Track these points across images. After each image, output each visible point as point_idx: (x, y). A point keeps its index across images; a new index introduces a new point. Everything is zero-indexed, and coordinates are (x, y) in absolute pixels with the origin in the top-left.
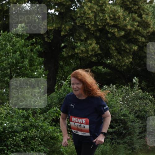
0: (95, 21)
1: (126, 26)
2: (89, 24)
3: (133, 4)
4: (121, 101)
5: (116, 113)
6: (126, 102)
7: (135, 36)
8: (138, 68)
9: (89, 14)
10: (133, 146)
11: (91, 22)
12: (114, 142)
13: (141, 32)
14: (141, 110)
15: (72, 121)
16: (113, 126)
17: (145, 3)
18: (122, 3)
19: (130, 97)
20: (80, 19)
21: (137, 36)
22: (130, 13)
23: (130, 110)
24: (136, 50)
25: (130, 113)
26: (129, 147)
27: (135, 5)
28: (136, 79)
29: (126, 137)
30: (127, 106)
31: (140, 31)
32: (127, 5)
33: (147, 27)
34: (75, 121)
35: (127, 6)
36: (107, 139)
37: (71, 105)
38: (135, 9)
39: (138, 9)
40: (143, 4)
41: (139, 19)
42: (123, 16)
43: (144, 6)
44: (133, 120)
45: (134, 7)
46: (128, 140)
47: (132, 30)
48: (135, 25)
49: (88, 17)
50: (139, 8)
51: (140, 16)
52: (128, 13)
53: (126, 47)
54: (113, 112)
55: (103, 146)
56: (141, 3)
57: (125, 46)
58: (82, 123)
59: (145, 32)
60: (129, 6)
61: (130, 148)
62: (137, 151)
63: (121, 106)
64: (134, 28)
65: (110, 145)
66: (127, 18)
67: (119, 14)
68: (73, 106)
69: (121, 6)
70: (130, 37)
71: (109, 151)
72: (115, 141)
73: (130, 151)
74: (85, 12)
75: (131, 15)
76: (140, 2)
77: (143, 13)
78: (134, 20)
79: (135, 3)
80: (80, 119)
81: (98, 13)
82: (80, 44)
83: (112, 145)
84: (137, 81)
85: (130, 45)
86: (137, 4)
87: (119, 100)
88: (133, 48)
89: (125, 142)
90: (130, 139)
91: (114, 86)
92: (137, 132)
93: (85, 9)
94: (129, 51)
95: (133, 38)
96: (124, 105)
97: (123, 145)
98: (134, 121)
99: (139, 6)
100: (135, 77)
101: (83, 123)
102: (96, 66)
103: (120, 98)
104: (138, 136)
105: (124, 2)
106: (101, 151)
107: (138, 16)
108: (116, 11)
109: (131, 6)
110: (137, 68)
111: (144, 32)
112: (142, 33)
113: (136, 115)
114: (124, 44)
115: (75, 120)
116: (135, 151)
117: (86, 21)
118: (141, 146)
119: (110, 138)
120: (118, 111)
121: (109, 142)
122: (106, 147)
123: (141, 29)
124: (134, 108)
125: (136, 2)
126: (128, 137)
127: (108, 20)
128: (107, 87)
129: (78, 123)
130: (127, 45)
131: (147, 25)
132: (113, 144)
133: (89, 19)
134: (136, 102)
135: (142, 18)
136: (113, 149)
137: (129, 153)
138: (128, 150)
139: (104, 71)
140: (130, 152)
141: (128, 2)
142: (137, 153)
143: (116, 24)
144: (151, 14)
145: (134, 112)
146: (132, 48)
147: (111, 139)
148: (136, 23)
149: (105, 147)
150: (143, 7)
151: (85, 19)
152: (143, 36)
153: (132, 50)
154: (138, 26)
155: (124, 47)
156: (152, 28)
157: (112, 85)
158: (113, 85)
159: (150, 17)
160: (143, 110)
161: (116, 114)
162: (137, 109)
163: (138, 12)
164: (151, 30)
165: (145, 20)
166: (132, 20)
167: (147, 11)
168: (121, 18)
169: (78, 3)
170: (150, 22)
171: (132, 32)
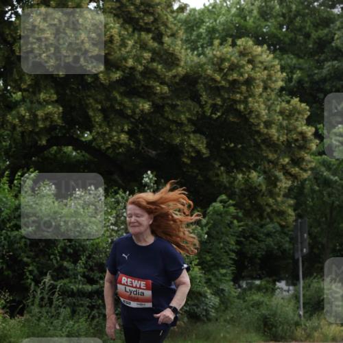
1: (125, 59)
3: (143, 11)
4: (112, 224)
5: (101, 249)
6: (122, 227)
7: (146, 81)
8: (150, 151)
12: (97, 315)
13: (159, 74)
15: (121, 284)
16: (93, 278)
17: (169, 10)
18: (119, 7)
21: (151, 82)
22: (136, 32)
24: (146, 111)
27: (147, 12)
28: (151, 176)
31: (157, 71)
32: (129, 12)
33: (173, 63)
34: (125, 284)
35: (129, 16)
36: (82, 309)
37: (124, 255)
38: (146, 24)
39: (153, 22)
40: (165, 12)
41: (156, 45)
42: (120, 36)
43: (166, 15)
45: (145, 18)
48: (145, 59)
50: (156, 20)
51: (158, 37)
52: (131, 30)
53: (125, 106)
54: (94, 248)
55: (71, 323)
56: (161, 10)
57: (123, 102)
58: (140, 288)
59: (170, 74)
60: (133, 16)
63: (111, 236)
64: (141, 64)
65: (86, 321)
66: (130, 42)
67: (111, 32)
68: (126, 257)
69: (115, 15)
70: (132, 85)
72: (98, 313)
75: (136, 35)
76: (159, 7)
77: (166, 31)
78: (144, 47)
79: (147, 8)
80: (136, 281)
82: (22, 95)
83: (91, 321)
84: (153, 181)
85: (133, 99)
86: (151, 10)
87: (108, 222)
88: (141, 105)
94: (131, 114)
95: (143, 85)
96: (120, 233)
99: (157, 16)
101: (142, 287)
102: (57, 146)
103: (109, 217)
105: (122, 5)
106: (66, 333)
107: (154, 39)
109: (137, 16)
110: (148, 152)
111: (167, 74)
112: (163, 77)
114: (119, 98)
115: (127, 282)
119: (87, 304)
120: (105, 245)
121: (85, 313)
122: (79, 326)
123: (159, 67)
125: (149, 5)
129: (132, 287)
130: (126, 100)
131: (172, 59)
132: (94, 318)
135: (161, 43)
136: (93, 329)
139: (75, 156)
141: (132, 7)
146: (138, 107)
147: (88, 307)
148: (147, 55)
149: (76, 325)
150: (165, 17)
152: (163, 83)
153: (137, 111)
154: (153, 60)
155: (120, 104)
156: (183, 68)
161: (101, 252)
163: (153, 29)
164: (181, 71)
165: (169, 49)
166: (138, 46)
167: (173, 26)
168: (115, 42)
169: (18, 3)
170: (178, 54)
171: (136, 72)
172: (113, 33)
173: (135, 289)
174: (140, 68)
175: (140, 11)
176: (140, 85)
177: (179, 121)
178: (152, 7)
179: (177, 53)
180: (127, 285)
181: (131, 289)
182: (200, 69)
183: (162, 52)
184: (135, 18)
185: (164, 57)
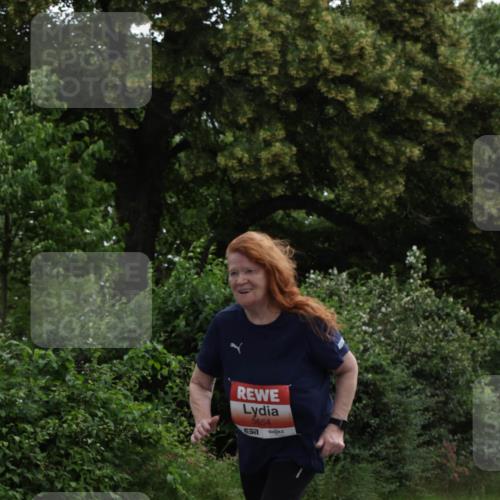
0: (284, 65)
1: (384, 80)
2: (264, 74)
3: (409, 12)
4: (364, 324)
6: (380, 328)
7: (412, 114)
8: (421, 216)
9: (262, 41)
10: (403, 467)
11: (268, 68)
12: (342, 456)
13: (432, 100)
14: (429, 354)
17: (447, 8)
18: (373, 7)
19: (394, 309)
20: (232, 56)
21: (420, 115)
22: (399, 41)
23: (395, 352)
24: (416, 159)
25: (393, 362)
26: (388, 473)
27: (414, 13)
28: (418, 254)
29: (380, 438)
30: (383, 339)
31: (429, 97)
32: (388, 13)
33: (454, 84)
34: (244, 398)
35: (389, 18)
37: (233, 345)
38: (413, 29)
39: (422, 27)
40: (441, 13)
41: (427, 59)
42: (374, 48)
43: (443, 16)
44: (403, 386)
45: (412, 20)
46: (387, 447)
47: (404, 95)
48: (414, 80)
49: (261, 50)
50: (427, 25)
51: (431, 49)
52: (390, 39)
53: (383, 150)
56: (436, 9)
57: (381, 146)
58: (269, 402)
59: (446, 101)
60: (394, 18)
61: (394, 474)
62: (416, 485)
63: (364, 341)
64: (409, 87)
66: (388, 57)
67: (361, 43)
68: (238, 349)
69: (369, 18)
70: (395, 118)
71: (325, 484)
73: (392, 483)
74: (252, 35)
75: (400, 47)
76: (432, 5)
77: (441, 40)
78: (411, 62)
79: (415, 7)
80: (261, 391)
81: (294, 39)
83: (334, 465)
84: (420, 261)
85: (396, 142)
86: (420, 9)
87: (360, 320)
88: (408, 150)
89: (376, 456)
90: (392, 446)
91: (344, 275)
92: (416, 425)
93: (250, 26)
94: (392, 163)
95: (408, 120)
96: (375, 336)
97: (369, 465)
98: (408, 388)
99: (428, 18)
100: (415, 248)
102: (284, 209)
103: (361, 314)
104: (419, 435)
105: (379, 3)
107: (425, 51)
108: (352, 34)
109: (400, 19)
110: (419, 218)
111: (443, 101)
112: (436, 105)
113: (415, 368)
114: (376, 139)
115: (246, 395)
116: (408, 483)
117: (252, 63)
118: (428, 470)
123: (431, 91)
124: (407, 345)
125: (418, 3)
126: (387, 440)
127: (326, 63)
128: (319, 278)
129: (256, 402)
130: (386, 143)
131: (451, 78)
133: (262, 58)
134: (415, 328)
135: (435, 56)
136: (337, 476)
137: (390, 492)
138: (387, 480)
139: (310, 224)
140: (393, 487)
141: (392, 5)
142: (416, 491)
143: (351, 74)
144: (465, 43)
145: (406, 358)
146: (404, 153)
148: (417, 74)
150: (441, 20)
151: (250, 56)
152: (438, 115)
153: (403, 159)
154: (424, 81)
155: (377, 148)
156: (468, 90)
157: (336, 272)
158: (340, 272)
159: (463, 53)
160: (435, 352)
162: (416, 348)
163: (424, 36)
164: (465, 95)
165: (446, 64)
166: (403, 61)
167: (452, 33)
168: (367, 57)
169: (228, 4)
170: (461, 70)
171: (402, 100)
172: (364, 44)
173: (261, 406)
174: (408, 93)
175: (404, 11)
176: (403, 118)
177: (463, 170)
178: (422, 6)
179: (458, 68)
180: (247, 401)
181: (255, 406)
182: (495, 94)
183: (437, 69)
184: (397, 21)
185: (441, 76)
